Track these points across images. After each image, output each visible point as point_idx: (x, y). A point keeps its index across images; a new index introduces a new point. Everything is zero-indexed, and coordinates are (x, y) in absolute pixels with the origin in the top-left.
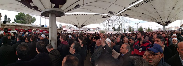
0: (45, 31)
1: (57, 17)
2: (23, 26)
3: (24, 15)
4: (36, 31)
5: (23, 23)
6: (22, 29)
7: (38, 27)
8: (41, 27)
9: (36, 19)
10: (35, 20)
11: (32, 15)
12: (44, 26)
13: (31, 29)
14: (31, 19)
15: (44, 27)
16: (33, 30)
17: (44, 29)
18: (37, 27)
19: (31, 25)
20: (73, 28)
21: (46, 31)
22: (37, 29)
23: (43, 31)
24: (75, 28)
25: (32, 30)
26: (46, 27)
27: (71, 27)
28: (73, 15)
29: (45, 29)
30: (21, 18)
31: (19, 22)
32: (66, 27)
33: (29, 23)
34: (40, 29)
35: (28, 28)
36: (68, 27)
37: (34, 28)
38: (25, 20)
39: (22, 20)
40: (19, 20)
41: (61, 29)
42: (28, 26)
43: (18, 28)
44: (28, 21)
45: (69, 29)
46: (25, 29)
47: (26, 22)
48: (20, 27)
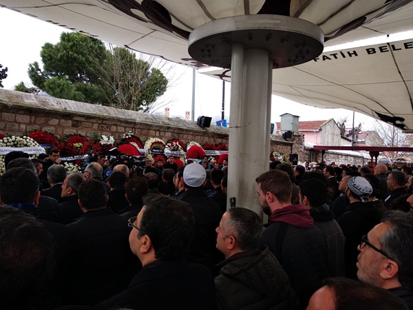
0: (218, 153)
2: (88, 117)
3: (102, 49)
4: (167, 151)
5: (89, 97)
6: (79, 138)
7: (181, 126)
8: (198, 128)
9: (165, 82)
11: (146, 58)
12: (213, 122)
13: (135, 139)
14: (142, 82)
15: (210, 129)
16: (148, 145)
17: (212, 141)
18: (172, 125)
19: (138, 115)
20: (368, 133)
21: (224, 148)
22: (174, 140)
23: (208, 153)
24: (387, 135)
25: (142, 146)
27: (355, 132)
28: (370, 51)
29: (219, 141)
30: (76, 64)
31: (69, 89)
32: (320, 130)
33: (130, 102)
34: (190, 137)
35: (121, 129)
36: (338, 132)
37: (157, 135)
38: (103, 85)
39: (85, 80)
40: (67, 77)
41: (294, 140)
42: (121, 116)
43: (55, 126)
44: (123, 89)
45: (339, 142)
46: (102, 138)
47: (114, 96)
48: (70, 122)
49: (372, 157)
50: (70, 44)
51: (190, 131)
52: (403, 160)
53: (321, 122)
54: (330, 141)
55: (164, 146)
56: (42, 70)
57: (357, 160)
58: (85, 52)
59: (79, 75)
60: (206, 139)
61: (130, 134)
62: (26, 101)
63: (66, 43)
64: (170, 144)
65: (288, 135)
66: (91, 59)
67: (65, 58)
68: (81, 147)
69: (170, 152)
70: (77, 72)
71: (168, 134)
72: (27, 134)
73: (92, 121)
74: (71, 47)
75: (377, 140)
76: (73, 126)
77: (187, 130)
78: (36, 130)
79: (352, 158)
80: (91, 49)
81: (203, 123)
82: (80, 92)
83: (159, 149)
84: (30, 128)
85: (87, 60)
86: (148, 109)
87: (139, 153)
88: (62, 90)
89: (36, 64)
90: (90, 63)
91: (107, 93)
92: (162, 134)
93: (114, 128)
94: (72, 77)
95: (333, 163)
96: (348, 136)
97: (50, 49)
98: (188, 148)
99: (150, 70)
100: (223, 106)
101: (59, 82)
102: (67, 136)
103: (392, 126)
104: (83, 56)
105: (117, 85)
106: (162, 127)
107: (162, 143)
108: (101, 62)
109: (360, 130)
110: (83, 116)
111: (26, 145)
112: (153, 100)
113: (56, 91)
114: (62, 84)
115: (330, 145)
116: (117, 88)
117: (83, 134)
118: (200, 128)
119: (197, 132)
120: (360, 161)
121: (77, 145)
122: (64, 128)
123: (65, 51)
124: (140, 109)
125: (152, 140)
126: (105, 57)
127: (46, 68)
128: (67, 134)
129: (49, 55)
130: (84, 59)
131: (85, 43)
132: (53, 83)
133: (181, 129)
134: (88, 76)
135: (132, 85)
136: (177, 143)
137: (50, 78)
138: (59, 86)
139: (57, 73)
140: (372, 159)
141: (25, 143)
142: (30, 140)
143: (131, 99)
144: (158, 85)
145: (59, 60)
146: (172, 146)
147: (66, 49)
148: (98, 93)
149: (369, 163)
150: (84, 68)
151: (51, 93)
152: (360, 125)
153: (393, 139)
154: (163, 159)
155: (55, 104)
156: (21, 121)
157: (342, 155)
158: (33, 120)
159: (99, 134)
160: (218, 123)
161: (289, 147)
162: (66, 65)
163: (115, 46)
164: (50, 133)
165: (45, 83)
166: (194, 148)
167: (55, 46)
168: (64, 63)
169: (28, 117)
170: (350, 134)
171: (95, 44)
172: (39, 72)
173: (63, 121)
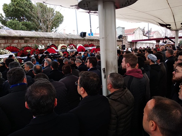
0: (91, 48)
1: (117, 8)
2: (31, 38)
3: (31, 4)
4: (68, 50)
6: (29, 48)
7: (73, 37)
8: (80, 38)
9: (62, 17)
10: (62, 21)
11: (52, 7)
12: (87, 35)
13: (53, 45)
14: (51, 18)
15: (86, 38)
16: (59, 48)
17: (87, 43)
18: (69, 37)
19: (52, 34)
20: (155, 32)
21: (93, 46)
23: (86, 49)
24: (163, 32)
25: (57, 48)
26: (92, 37)
29: (90, 42)
30: (20, 13)
31: (19, 25)
32: (134, 33)
33: (47, 28)
34: (78, 42)
35: (46, 42)
36: (142, 33)
37: (63, 43)
38: (34, 21)
39: (25, 20)
40: (16, 19)
41: (123, 39)
42: (46, 36)
43: (16, 43)
44: (44, 22)
45: (142, 37)
46: (39, 47)
47: (40, 26)
48: (23, 41)
49: (157, 43)
50: (16, 3)
51: (77, 39)
52: (170, 43)
53: (134, 29)
54: (138, 37)
55: (67, 47)
56: (5, 17)
57: (150, 45)
58: (23, 6)
59: (22, 18)
60: (85, 43)
61: (51, 43)
62: (2, 33)
63: (14, 3)
64: (69, 46)
65: (120, 37)
66: (27, 9)
67: (14, 10)
68: (30, 52)
69: (69, 50)
70: (21, 16)
71: (68, 42)
72: (4, 48)
73: (33, 39)
74: (17, 4)
75: (159, 35)
76: (25, 42)
77: (76, 39)
78: (8, 46)
79: (148, 44)
80: (26, 4)
81: (82, 35)
82: (24, 26)
83: (64, 49)
84: (6, 46)
85: (25, 10)
86: (56, 31)
87: (56, 52)
88: (16, 26)
89: (1, 14)
90: (26, 11)
91: (36, 25)
92: (65, 42)
93: (43, 42)
94: (19, 19)
95: (141, 47)
96: (146, 34)
97: (7, 6)
98: (77, 47)
99: (55, 12)
100: (91, 26)
101: (13, 22)
102: (23, 47)
103: (165, 28)
104: (23, 8)
105: (41, 21)
106: (64, 39)
107: (65, 46)
108: (31, 10)
109: (151, 31)
110: (28, 37)
111: (6, 53)
112: (58, 26)
113: (13, 27)
114: (15, 23)
115: (138, 39)
116: (41, 22)
117: (30, 46)
118: (82, 38)
119: (80, 39)
120: (152, 45)
121: (28, 51)
122: (21, 44)
123: (14, 7)
124: (52, 31)
125: (61, 45)
126: (33, 8)
127: (6, 16)
128: (23, 46)
129: (7, 9)
130: (23, 10)
131: (22, 2)
132: (11, 22)
133: (73, 39)
134: (26, 18)
135: (47, 20)
136: (72, 45)
137: (9, 20)
138: (14, 24)
139: (11, 18)
140: (157, 44)
141: (5, 52)
142: (7, 51)
143: (48, 27)
144: (59, 19)
145: (12, 11)
146: (70, 47)
147: (14, 6)
148: (32, 26)
149: (156, 45)
150: (24, 14)
151: (11, 27)
152: (151, 29)
153: (166, 34)
154: (67, 53)
155: (15, 33)
156: (1, 43)
157: (144, 43)
158: (6, 42)
159: (37, 45)
160: (89, 34)
161: (121, 42)
162: (15, 14)
163: (37, 2)
164: (15, 47)
165: (7, 23)
166: (80, 47)
167: (9, 5)
168: (14, 13)
169: (4, 40)
170: (147, 33)
171: (27, 2)
172: (3, 18)
173: (20, 40)
